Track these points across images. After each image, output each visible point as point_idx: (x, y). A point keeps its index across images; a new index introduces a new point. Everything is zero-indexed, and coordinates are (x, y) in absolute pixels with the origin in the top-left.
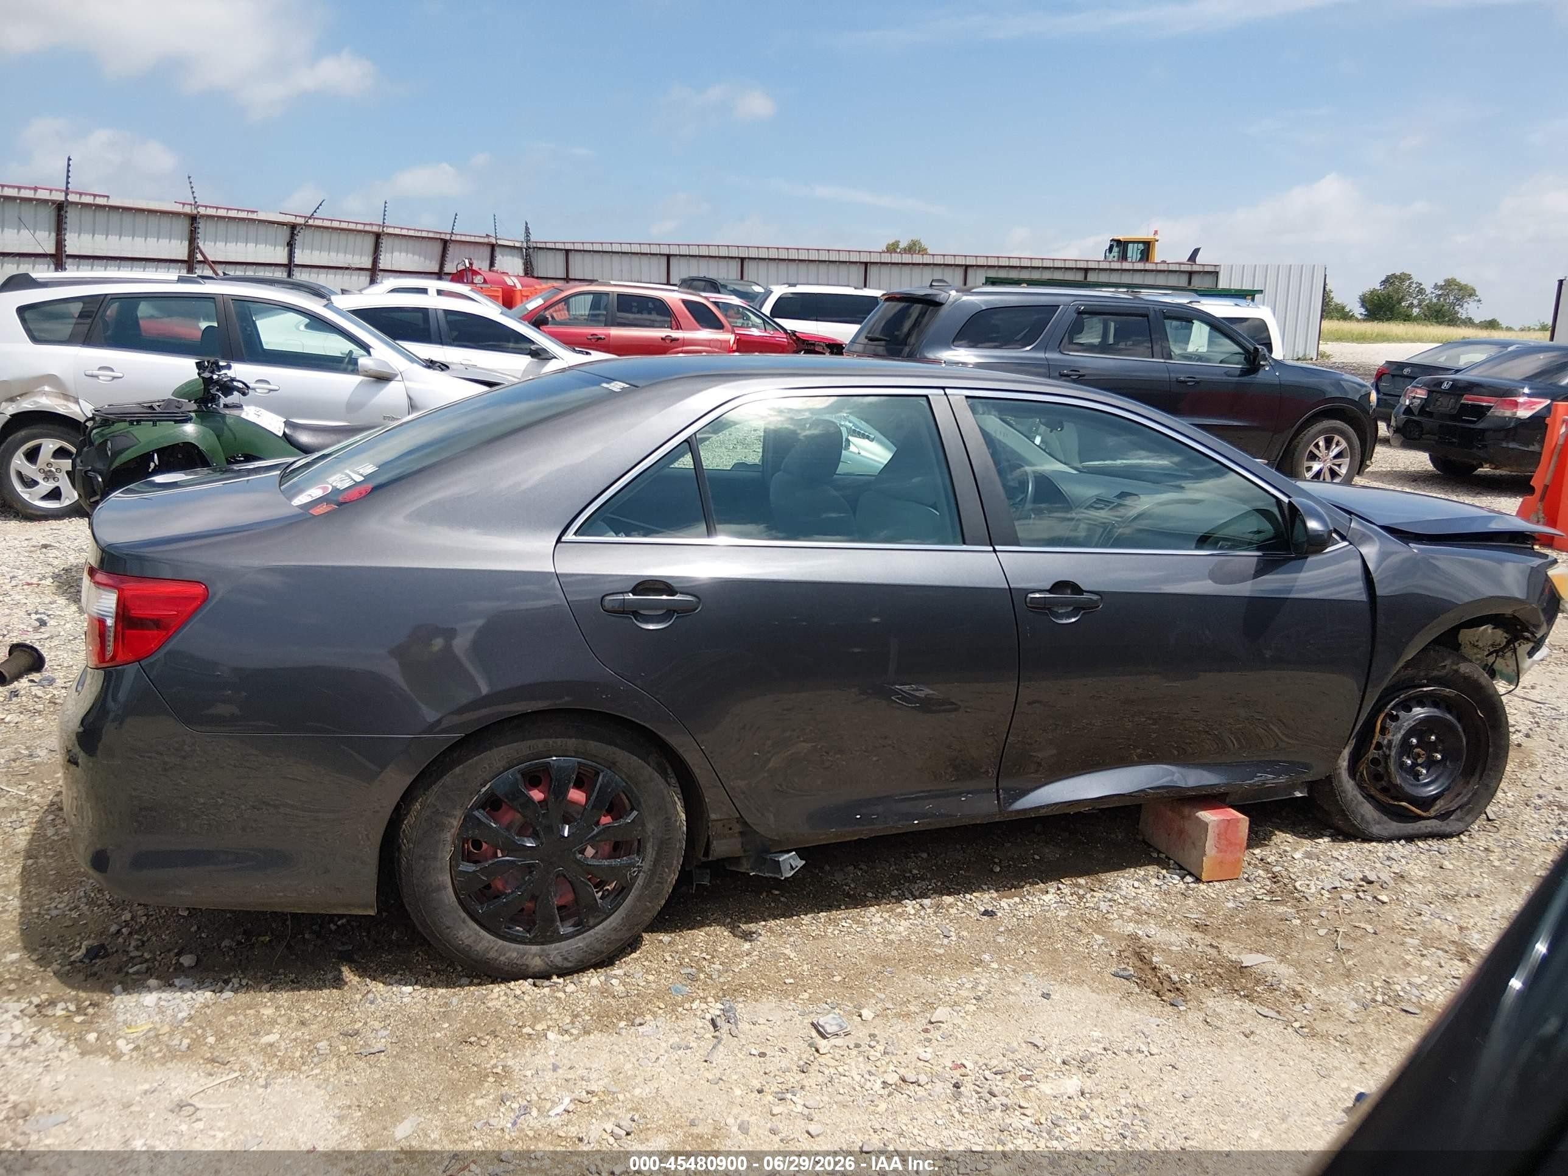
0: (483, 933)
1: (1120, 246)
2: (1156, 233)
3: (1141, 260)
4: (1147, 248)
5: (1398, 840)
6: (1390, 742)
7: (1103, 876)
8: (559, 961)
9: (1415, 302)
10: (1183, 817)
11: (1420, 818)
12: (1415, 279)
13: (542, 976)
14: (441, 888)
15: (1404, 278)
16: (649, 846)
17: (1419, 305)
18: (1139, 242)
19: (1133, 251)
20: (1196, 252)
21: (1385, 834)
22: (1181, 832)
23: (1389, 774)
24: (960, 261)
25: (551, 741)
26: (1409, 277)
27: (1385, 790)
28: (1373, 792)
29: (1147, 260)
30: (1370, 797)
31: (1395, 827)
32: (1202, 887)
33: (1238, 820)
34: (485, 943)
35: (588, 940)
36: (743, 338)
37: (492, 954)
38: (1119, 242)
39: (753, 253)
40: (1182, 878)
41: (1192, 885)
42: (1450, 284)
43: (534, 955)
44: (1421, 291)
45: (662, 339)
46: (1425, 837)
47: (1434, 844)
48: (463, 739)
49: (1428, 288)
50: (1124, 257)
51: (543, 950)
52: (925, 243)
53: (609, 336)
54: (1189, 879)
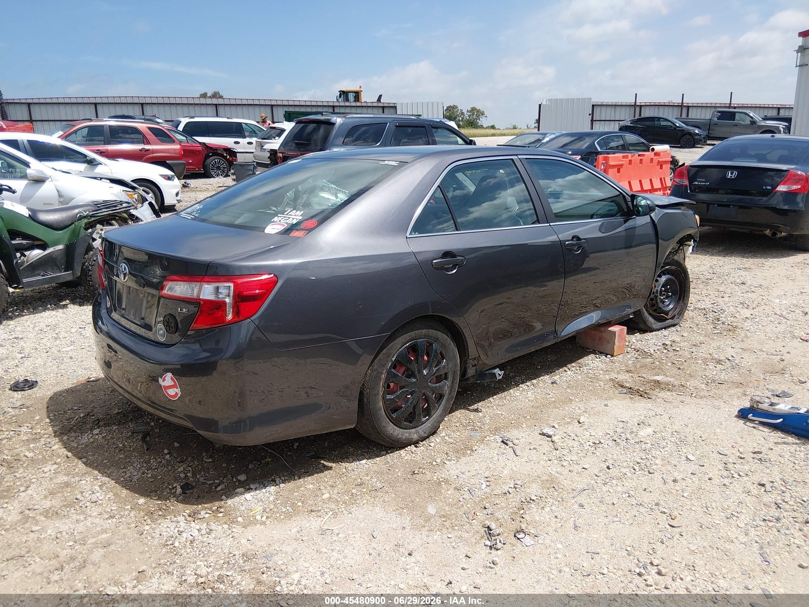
0: (395, 427)
1: (344, 94)
2: (360, 87)
3: (355, 101)
4: (357, 95)
5: (662, 329)
6: (657, 290)
7: (579, 361)
8: (423, 434)
9: (461, 119)
10: (602, 332)
11: (666, 319)
12: (459, 108)
13: (416, 443)
14: (380, 409)
15: (455, 107)
16: (450, 375)
17: (462, 120)
18: (353, 92)
19: (351, 97)
20: (380, 96)
21: (658, 328)
22: (600, 338)
23: (657, 303)
24: (268, 103)
25: (416, 332)
26: (456, 107)
27: (655, 310)
28: (651, 312)
29: (358, 101)
30: (650, 314)
31: (660, 325)
32: (615, 358)
33: (624, 329)
34: (397, 432)
35: (431, 422)
36: (186, 148)
37: (400, 436)
38: (343, 92)
39: (148, 101)
40: (606, 357)
41: (612, 358)
42: (473, 109)
43: (413, 434)
44: (463, 113)
45: (140, 150)
46: (669, 327)
47: (673, 329)
48: (390, 336)
49: (465, 111)
50: (347, 100)
51: (416, 430)
52: (221, 93)
53: (108, 150)
54: (609, 356)
